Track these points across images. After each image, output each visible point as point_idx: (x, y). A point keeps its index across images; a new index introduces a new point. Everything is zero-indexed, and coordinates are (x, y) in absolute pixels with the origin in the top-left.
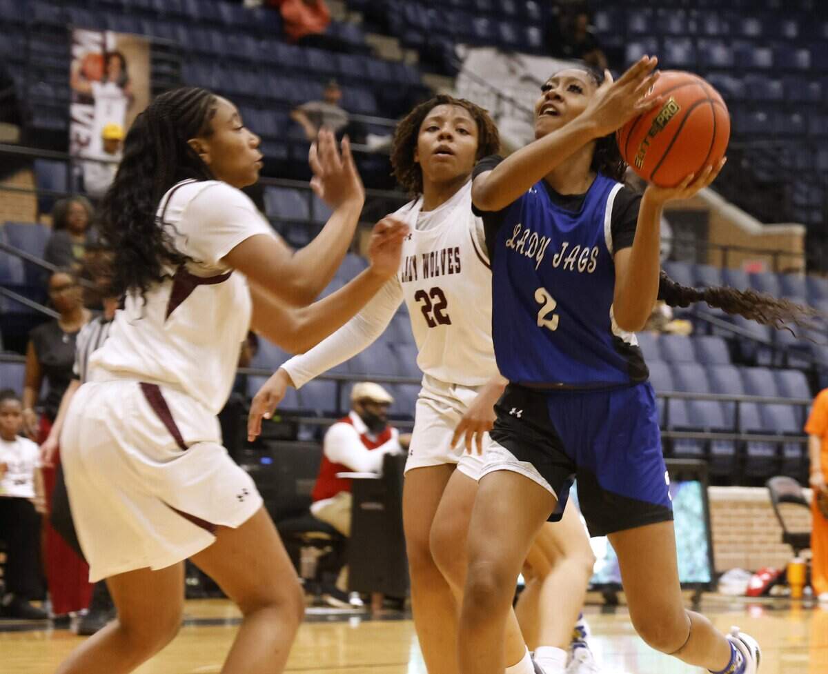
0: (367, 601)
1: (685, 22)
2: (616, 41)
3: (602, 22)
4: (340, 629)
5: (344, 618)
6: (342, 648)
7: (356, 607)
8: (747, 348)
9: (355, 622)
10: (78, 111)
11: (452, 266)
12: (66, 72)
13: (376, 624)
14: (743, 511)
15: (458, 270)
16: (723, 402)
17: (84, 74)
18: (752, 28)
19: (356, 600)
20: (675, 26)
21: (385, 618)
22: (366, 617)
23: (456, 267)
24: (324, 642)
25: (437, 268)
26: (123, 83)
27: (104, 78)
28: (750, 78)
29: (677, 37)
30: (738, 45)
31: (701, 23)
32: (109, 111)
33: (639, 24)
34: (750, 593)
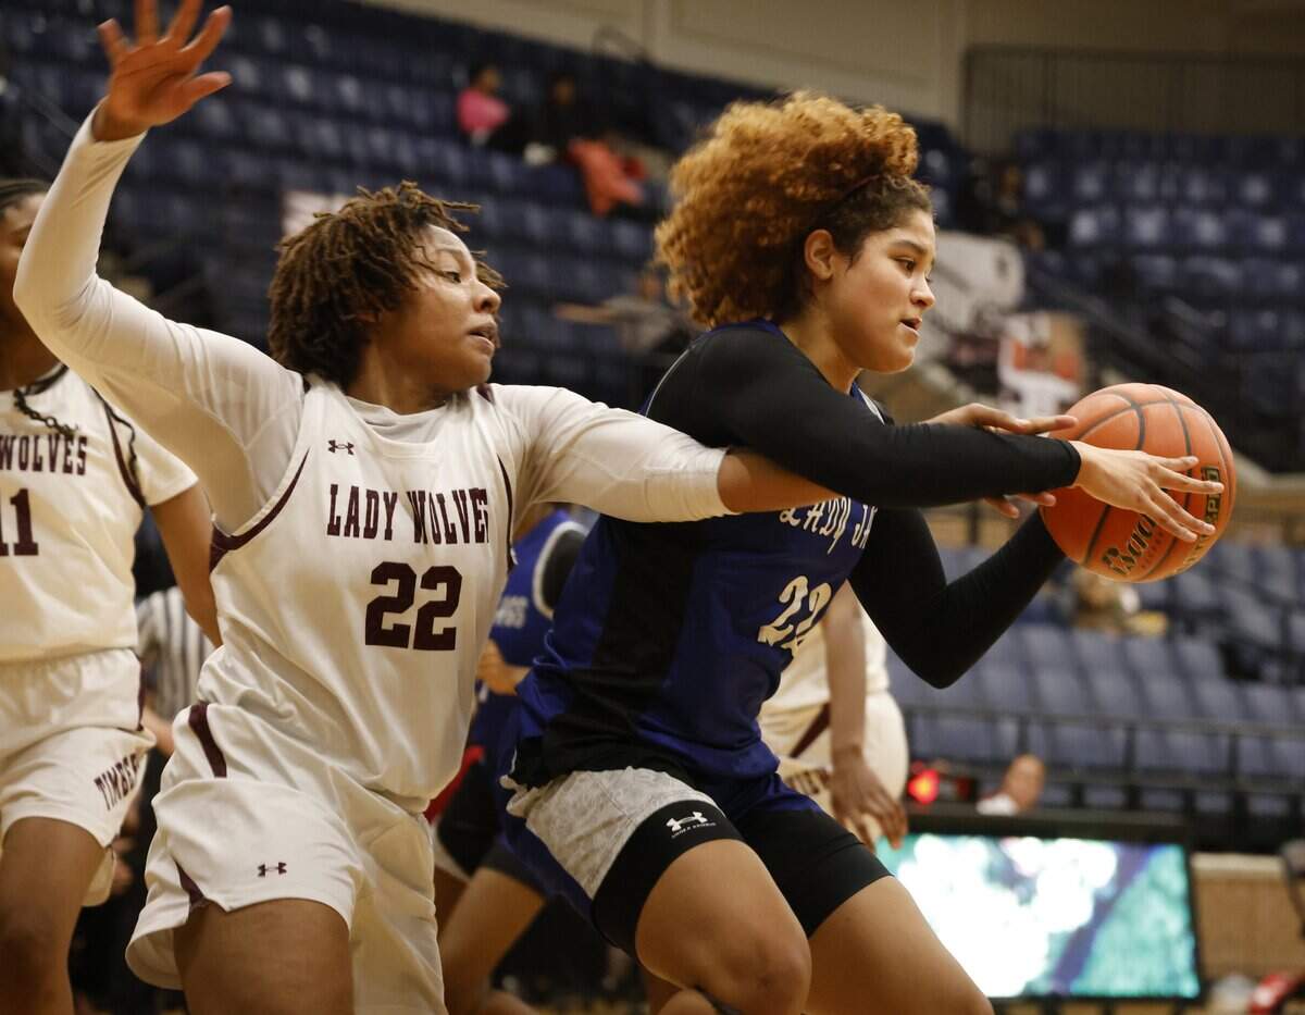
1: (1158, 182)
2: (1055, 211)
3: (1037, 183)
8: (1248, 656)
14: (1242, 892)
16: (1212, 734)
18: (1256, 190)
20: (1143, 186)
28: (1253, 264)
29: (1146, 205)
30: (1236, 216)
31: (1181, 184)
33: (1089, 185)
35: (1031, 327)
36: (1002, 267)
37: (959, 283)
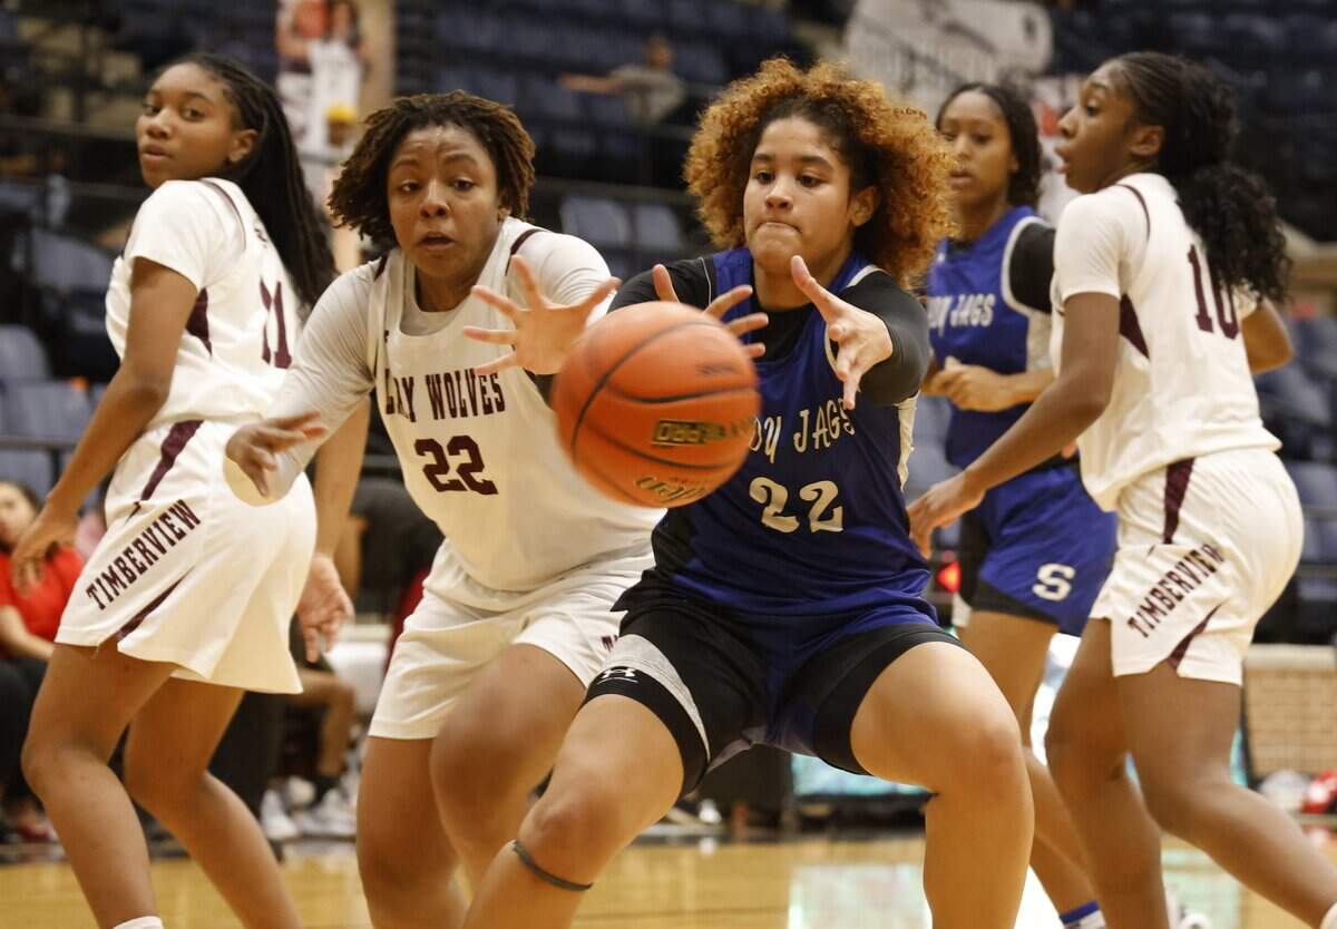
0: (726, 813)
4: (686, 857)
5: (692, 840)
6: (690, 884)
7: (708, 824)
8: (1297, 435)
9: (708, 847)
10: (289, 85)
11: (489, 399)
12: (270, 27)
13: (740, 852)
14: (1292, 683)
15: (501, 407)
17: (298, 30)
19: (709, 814)
21: (753, 841)
22: (725, 838)
23: (496, 399)
24: (663, 875)
25: (462, 402)
26: (354, 43)
27: (327, 33)
32: (333, 84)
34: (1308, 809)
35: (1063, 93)
36: (1030, 28)
37: (984, 45)
